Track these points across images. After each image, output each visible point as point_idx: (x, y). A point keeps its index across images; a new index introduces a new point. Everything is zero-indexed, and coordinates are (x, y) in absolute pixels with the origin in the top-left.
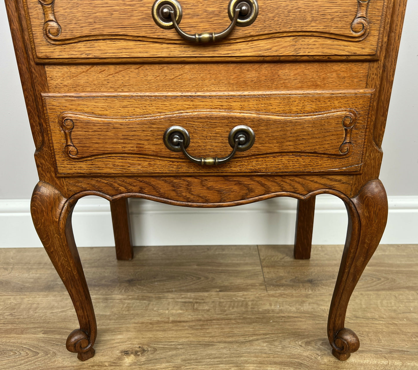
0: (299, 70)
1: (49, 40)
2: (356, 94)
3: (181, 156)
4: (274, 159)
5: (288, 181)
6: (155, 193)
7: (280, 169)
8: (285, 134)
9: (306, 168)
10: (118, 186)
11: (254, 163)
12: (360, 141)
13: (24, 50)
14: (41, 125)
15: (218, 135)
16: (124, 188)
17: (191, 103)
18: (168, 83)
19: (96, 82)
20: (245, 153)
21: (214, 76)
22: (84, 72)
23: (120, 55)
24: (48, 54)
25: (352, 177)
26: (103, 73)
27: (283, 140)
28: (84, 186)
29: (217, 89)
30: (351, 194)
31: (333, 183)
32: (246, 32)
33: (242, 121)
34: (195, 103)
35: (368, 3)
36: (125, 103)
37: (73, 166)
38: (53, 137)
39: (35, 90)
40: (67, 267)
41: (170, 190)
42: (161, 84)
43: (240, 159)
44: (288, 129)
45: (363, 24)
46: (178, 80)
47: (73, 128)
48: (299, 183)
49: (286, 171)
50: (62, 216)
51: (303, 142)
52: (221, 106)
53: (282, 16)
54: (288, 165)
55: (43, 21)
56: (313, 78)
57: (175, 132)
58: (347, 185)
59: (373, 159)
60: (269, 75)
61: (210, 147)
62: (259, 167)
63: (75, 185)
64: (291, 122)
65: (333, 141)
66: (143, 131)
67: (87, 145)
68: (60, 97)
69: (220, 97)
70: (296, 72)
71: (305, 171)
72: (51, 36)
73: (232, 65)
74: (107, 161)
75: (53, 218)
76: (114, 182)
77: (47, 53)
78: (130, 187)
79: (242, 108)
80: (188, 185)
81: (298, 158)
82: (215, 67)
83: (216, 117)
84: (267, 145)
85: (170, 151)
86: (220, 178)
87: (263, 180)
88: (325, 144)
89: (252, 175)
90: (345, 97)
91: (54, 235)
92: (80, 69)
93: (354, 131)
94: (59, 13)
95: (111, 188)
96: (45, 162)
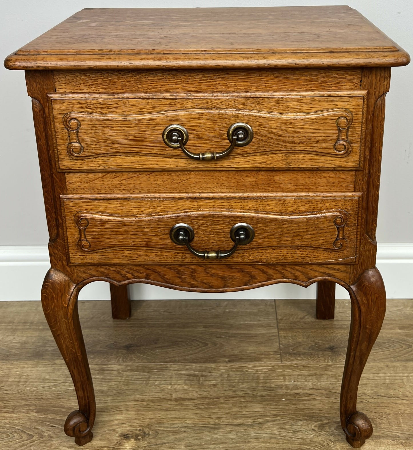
0: (292, 177)
1: (72, 156)
2: (345, 197)
3: (186, 249)
4: (273, 251)
5: (289, 269)
6: (160, 279)
7: (280, 260)
8: (282, 231)
9: (304, 260)
11: (255, 254)
12: (353, 237)
13: (47, 161)
14: (57, 220)
15: (221, 231)
16: (131, 275)
17: (196, 204)
18: (175, 186)
19: (110, 186)
20: (246, 246)
21: (217, 180)
22: (100, 178)
23: (134, 167)
24: (69, 166)
25: (349, 266)
26: (117, 178)
27: (280, 236)
28: (93, 273)
29: (219, 191)
30: (350, 282)
31: (331, 272)
32: (243, 150)
33: (242, 219)
34: (199, 204)
35: (348, 129)
36: (136, 204)
37: (85, 257)
38: (68, 232)
39: (55, 192)
40: (71, 348)
41: (175, 277)
42: (169, 186)
43: (241, 251)
44: (285, 226)
45: (345, 146)
46: (184, 184)
47: (87, 226)
48: (299, 271)
49: (285, 261)
50: (71, 302)
51: (300, 238)
52: (223, 206)
53: (274, 139)
54: (287, 256)
55: (68, 142)
56: (305, 182)
57: (181, 229)
58: (345, 274)
59: (368, 251)
60: (266, 179)
61: (214, 242)
62: (260, 258)
63: (84, 272)
64: (287, 220)
65: (327, 238)
66: (152, 228)
67: (99, 240)
68: (77, 199)
69: (222, 198)
70: (290, 178)
71: (304, 262)
72: (74, 153)
73: (232, 172)
74: (116, 253)
75: (62, 303)
76: (122, 270)
78: (137, 274)
79: (242, 208)
80: (192, 272)
81: (297, 250)
83: (218, 216)
84: (267, 240)
85: (176, 245)
86: (223, 266)
87: (265, 269)
88: (320, 240)
89: (253, 264)
90: (335, 199)
91: (62, 319)
92: (96, 176)
93: (347, 228)
94: (82, 137)
95: (119, 275)
96: (58, 252)
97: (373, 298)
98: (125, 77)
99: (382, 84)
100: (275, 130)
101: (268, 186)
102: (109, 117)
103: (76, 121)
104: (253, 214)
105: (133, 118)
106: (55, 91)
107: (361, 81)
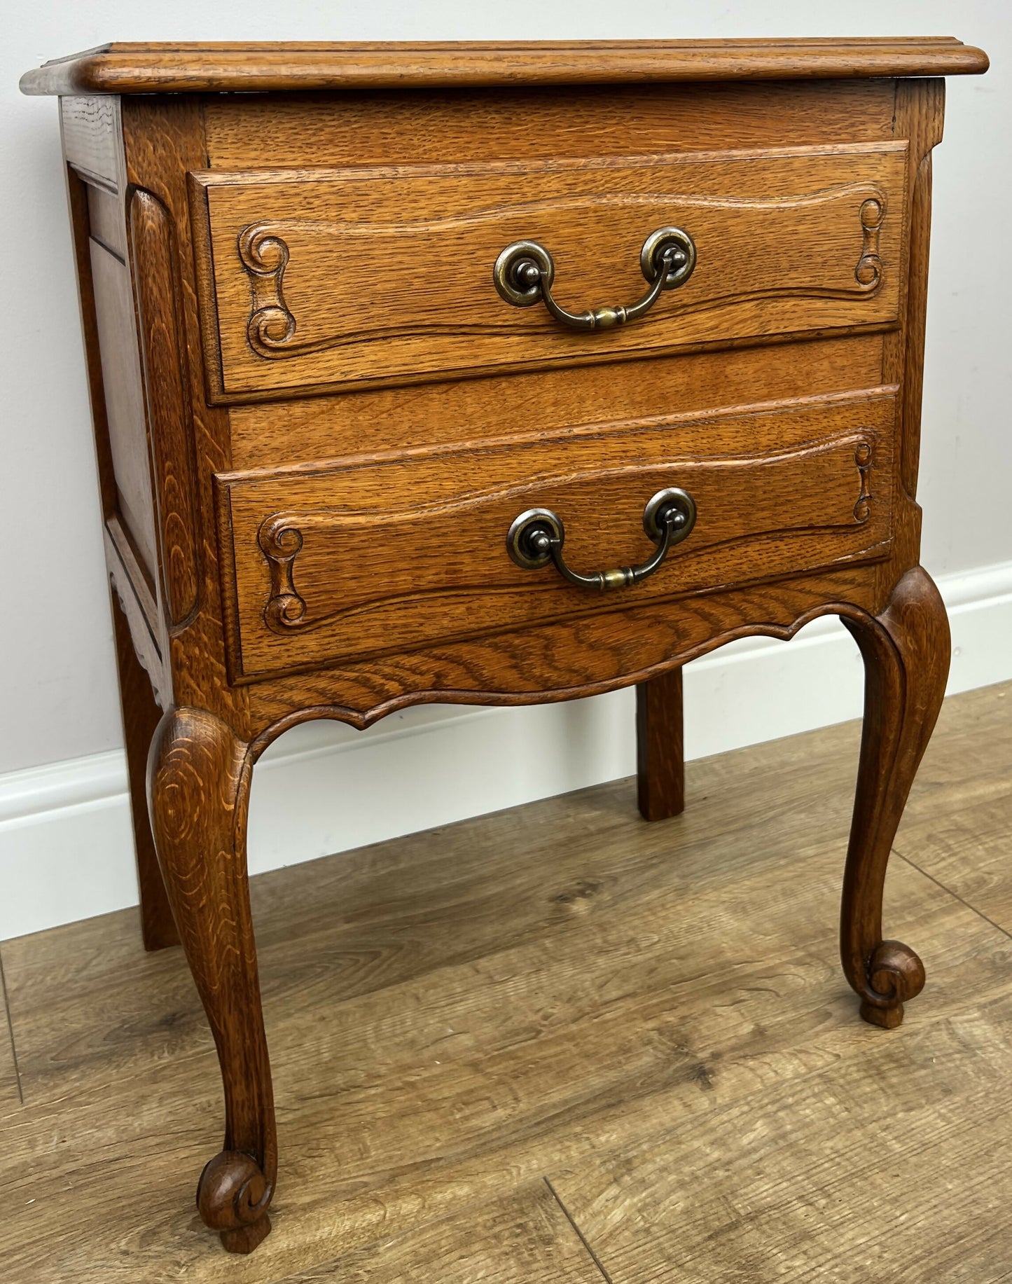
0: (762, 363)
1: (259, 350)
2: (869, 397)
3: (548, 576)
4: (731, 553)
7: (744, 573)
8: (754, 496)
9: (794, 564)
10: (382, 681)
11: (693, 568)
12: (885, 492)
14: (196, 555)
15: (622, 517)
16: (396, 685)
17: (565, 454)
18: (509, 415)
19: (348, 433)
21: (603, 391)
23: (420, 368)
24: (252, 383)
25: (873, 568)
26: (367, 409)
28: (298, 696)
29: (609, 417)
30: (875, 608)
31: (839, 589)
32: (675, 299)
33: (668, 478)
34: (571, 453)
35: (879, 230)
36: (423, 472)
37: (283, 648)
38: (239, 581)
39: (197, 467)
40: (229, 946)
41: (504, 668)
42: (494, 419)
44: (759, 483)
45: (874, 268)
46: (530, 407)
47: (299, 550)
48: (777, 599)
49: (755, 575)
50: (242, 794)
51: (788, 507)
52: (625, 452)
53: (738, 264)
54: (759, 562)
55: (249, 309)
56: (788, 374)
57: (535, 522)
58: (866, 589)
59: (907, 525)
60: (709, 376)
61: (608, 547)
62: (703, 575)
63: (273, 701)
64: (762, 468)
65: (842, 498)
66: (464, 531)
67: (330, 587)
68: (265, 478)
69: (620, 434)
70: (757, 366)
71: (790, 571)
72: (269, 341)
73: (637, 364)
74: (369, 620)
75: (219, 803)
76: (375, 673)
77: (249, 380)
78: (412, 679)
79: (665, 453)
80: (546, 647)
81: (778, 543)
82: (605, 372)
83: (618, 478)
84: (721, 524)
85: (519, 569)
87: (706, 606)
88: (828, 506)
89: (686, 597)
90: (851, 405)
91: (217, 852)
92: (314, 406)
93: (875, 472)
94: (293, 291)
95: (364, 690)
96: (201, 651)
97: (929, 631)
98: (393, 121)
99: (930, 126)
100: (741, 242)
101: (716, 390)
102: (362, 230)
103: (275, 245)
104: (691, 464)
105: (420, 228)
106: (208, 166)
107: (894, 119)
